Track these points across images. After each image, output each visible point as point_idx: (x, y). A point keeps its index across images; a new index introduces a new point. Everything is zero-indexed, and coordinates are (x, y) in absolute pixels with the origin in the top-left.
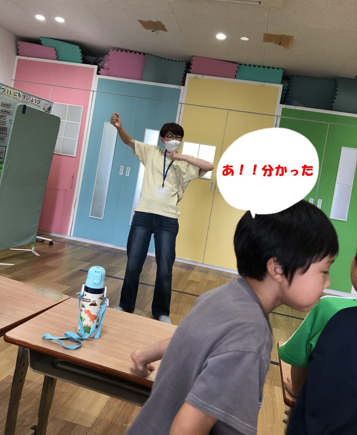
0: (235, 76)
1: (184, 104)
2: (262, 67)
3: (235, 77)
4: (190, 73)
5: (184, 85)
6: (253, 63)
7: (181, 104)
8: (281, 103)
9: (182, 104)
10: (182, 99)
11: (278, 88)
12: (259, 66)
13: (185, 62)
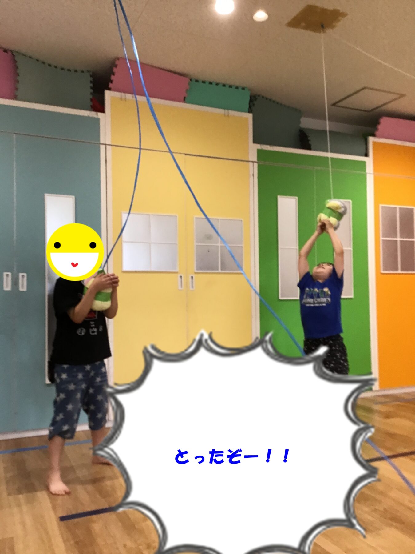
0: (185, 98)
1: (110, 147)
2: (221, 86)
3: (184, 100)
4: (109, 89)
5: (103, 111)
6: (208, 79)
7: (104, 146)
8: (255, 141)
9: (107, 146)
10: (105, 136)
11: (247, 119)
12: (217, 84)
13: (88, 71)
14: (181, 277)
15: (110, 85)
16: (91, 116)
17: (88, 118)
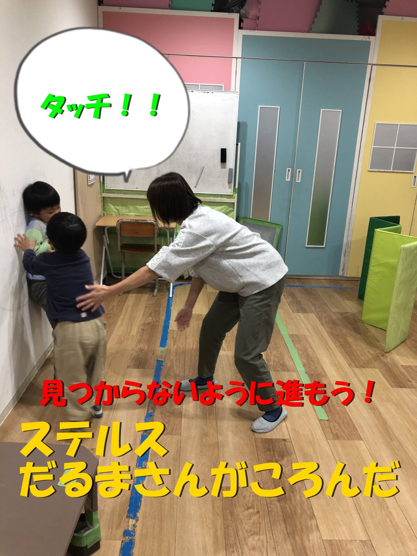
1: (376, 66)
4: (382, 14)
5: (374, 34)
9: (373, 66)
10: (373, 58)
14: (415, 177)
15: (384, 10)
16: (363, 40)
17: (362, 41)
